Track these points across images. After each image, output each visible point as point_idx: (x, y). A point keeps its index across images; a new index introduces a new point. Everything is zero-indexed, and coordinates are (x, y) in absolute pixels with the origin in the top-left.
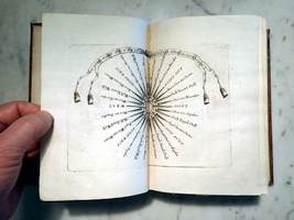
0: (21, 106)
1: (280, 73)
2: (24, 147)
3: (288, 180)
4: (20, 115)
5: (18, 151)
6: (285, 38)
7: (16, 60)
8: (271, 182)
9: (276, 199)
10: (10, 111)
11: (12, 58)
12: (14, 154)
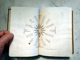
0: (5, 32)
1: (76, 23)
2: (5, 43)
3: (78, 52)
4: (4, 34)
5: (3, 44)
6: (77, 13)
7: (4, 18)
8: (73, 53)
9: (74, 58)
10: (2, 33)
11: (3, 18)
12: (2, 45)
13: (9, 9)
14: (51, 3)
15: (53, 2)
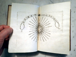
13: (9, 5)
14: (50, 2)
15: (52, 1)
